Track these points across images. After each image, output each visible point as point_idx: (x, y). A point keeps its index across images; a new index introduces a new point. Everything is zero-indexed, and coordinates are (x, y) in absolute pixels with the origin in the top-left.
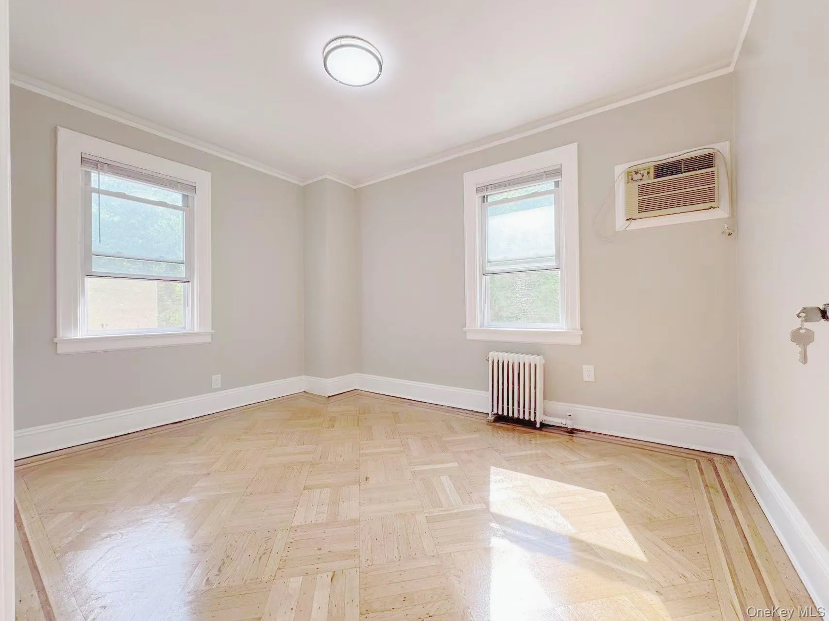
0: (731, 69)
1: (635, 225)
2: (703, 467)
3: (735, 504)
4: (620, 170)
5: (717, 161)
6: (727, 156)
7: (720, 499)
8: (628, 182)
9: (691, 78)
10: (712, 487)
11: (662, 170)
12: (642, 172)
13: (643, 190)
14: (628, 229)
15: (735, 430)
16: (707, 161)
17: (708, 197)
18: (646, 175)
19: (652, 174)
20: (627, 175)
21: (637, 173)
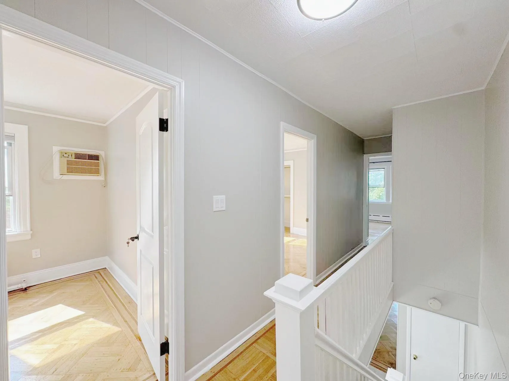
0: (105, 125)
1: (65, 177)
2: (96, 276)
3: (109, 283)
4: (56, 149)
5: (100, 158)
6: (103, 156)
7: (104, 284)
8: (61, 157)
9: (90, 121)
10: (101, 281)
11: (78, 156)
12: (69, 154)
13: (69, 163)
14: (62, 179)
15: (107, 258)
16: (96, 158)
17: (97, 172)
18: (70, 156)
19: (73, 156)
20: (60, 153)
21: (66, 154)
